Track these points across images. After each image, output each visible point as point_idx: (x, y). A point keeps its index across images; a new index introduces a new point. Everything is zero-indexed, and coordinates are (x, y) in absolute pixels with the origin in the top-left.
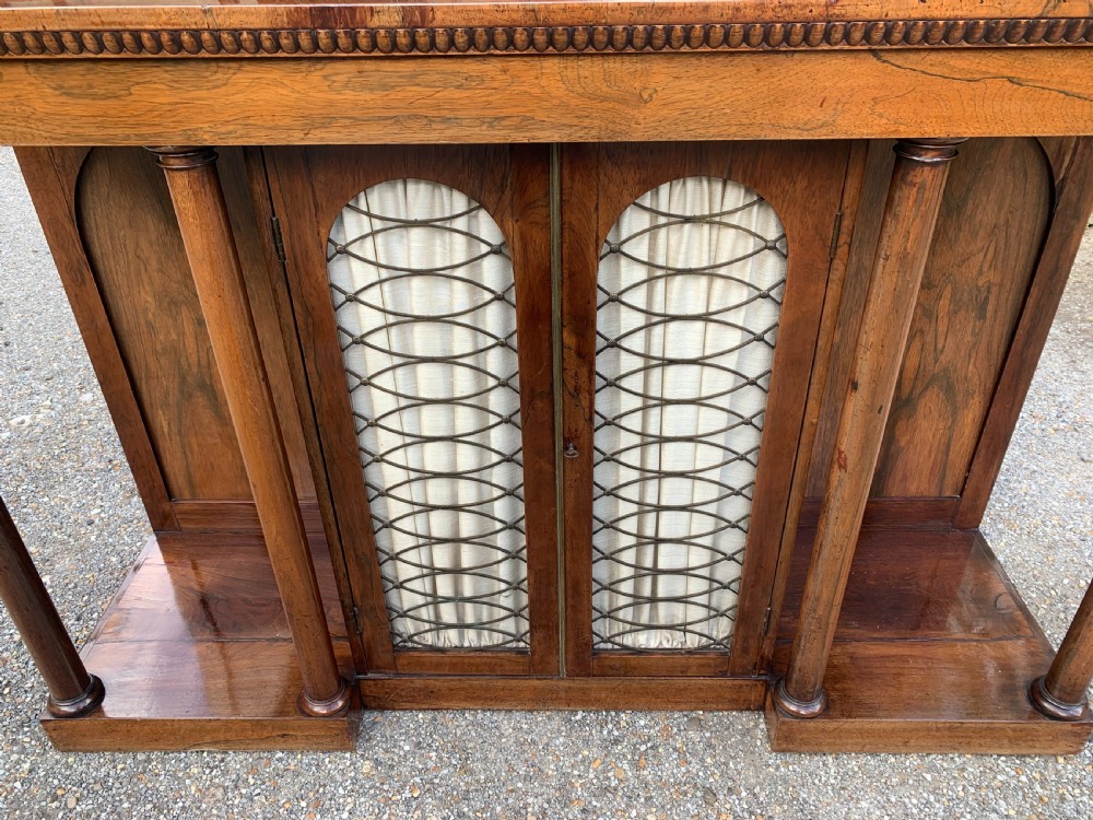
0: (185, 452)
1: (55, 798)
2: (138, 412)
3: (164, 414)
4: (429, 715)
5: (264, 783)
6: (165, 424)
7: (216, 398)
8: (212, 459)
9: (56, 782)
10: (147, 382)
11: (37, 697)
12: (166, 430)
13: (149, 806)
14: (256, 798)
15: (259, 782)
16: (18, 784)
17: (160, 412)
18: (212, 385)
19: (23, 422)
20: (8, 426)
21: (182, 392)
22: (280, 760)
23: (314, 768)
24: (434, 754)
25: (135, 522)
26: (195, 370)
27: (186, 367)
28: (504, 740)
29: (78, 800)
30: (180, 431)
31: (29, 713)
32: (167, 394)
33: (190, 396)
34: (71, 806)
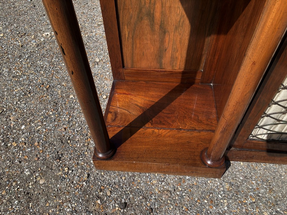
0: (133, 47)
1: (101, 191)
2: (116, 27)
3: (127, 28)
4: (246, 164)
5: (185, 190)
6: (127, 33)
7: (154, 21)
8: (144, 51)
9: (99, 183)
10: (123, 11)
11: (82, 144)
12: (127, 36)
13: (141, 197)
14: (184, 197)
15: (183, 190)
16: (84, 183)
17: (126, 27)
18: (153, 14)
19: (48, 35)
20: (42, 36)
21: (138, 17)
22: (189, 180)
23: (204, 185)
24: (254, 182)
25: (99, 75)
26: (147, 5)
27: (143, 4)
28: (282, 177)
29: (111, 192)
30: (133, 37)
31: (80, 152)
32: (131, 18)
33: (142, 18)
34: (109, 195)
